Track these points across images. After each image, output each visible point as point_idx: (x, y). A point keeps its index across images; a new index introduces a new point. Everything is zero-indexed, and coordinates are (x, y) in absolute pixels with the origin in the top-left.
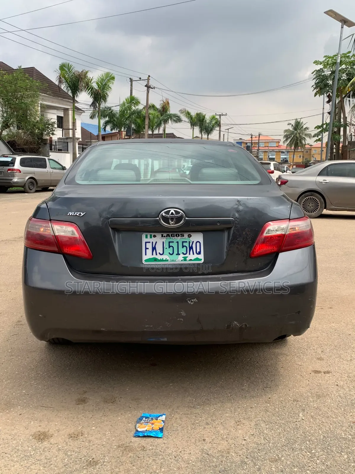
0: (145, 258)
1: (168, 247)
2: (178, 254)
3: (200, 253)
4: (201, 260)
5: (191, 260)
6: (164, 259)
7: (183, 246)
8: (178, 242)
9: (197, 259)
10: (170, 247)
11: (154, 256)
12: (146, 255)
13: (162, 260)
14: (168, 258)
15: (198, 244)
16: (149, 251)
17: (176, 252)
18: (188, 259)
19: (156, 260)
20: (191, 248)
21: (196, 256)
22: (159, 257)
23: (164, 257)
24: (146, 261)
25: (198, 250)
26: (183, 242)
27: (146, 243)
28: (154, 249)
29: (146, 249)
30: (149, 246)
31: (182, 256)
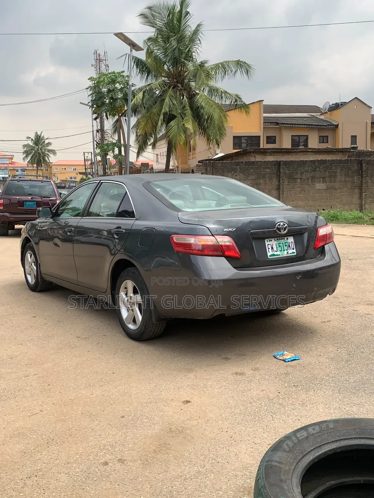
0: (269, 254)
1: (278, 247)
2: (284, 250)
3: (294, 249)
4: (295, 253)
5: (290, 253)
6: (278, 254)
7: (286, 245)
8: (283, 243)
9: (293, 253)
10: (279, 246)
11: (273, 253)
12: (269, 252)
13: (277, 255)
14: (280, 254)
15: (292, 243)
16: (270, 250)
17: (283, 250)
18: (289, 253)
19: (274, 255)
20: (289, 246)
21: (292, 251)
22: (276, 253)
23: (278, 253)
24: (270, 256)
25: (293, 247)
26: (285, 243)
27: (268, 245)
28: (272, 248)
29: (269, 249)
30: (270, 246)
31: (286, 251)
